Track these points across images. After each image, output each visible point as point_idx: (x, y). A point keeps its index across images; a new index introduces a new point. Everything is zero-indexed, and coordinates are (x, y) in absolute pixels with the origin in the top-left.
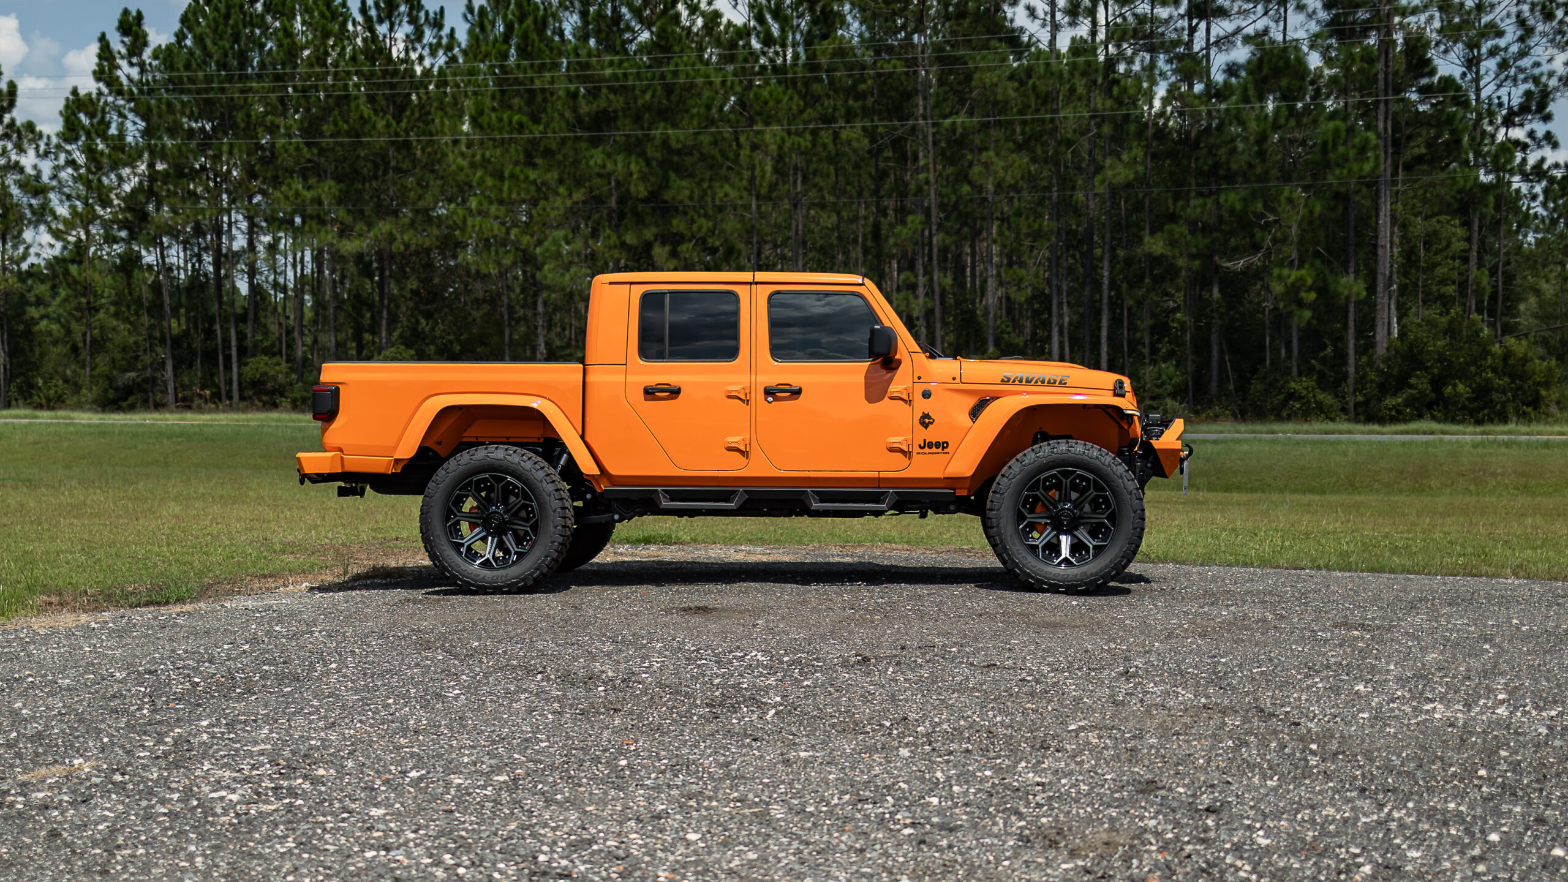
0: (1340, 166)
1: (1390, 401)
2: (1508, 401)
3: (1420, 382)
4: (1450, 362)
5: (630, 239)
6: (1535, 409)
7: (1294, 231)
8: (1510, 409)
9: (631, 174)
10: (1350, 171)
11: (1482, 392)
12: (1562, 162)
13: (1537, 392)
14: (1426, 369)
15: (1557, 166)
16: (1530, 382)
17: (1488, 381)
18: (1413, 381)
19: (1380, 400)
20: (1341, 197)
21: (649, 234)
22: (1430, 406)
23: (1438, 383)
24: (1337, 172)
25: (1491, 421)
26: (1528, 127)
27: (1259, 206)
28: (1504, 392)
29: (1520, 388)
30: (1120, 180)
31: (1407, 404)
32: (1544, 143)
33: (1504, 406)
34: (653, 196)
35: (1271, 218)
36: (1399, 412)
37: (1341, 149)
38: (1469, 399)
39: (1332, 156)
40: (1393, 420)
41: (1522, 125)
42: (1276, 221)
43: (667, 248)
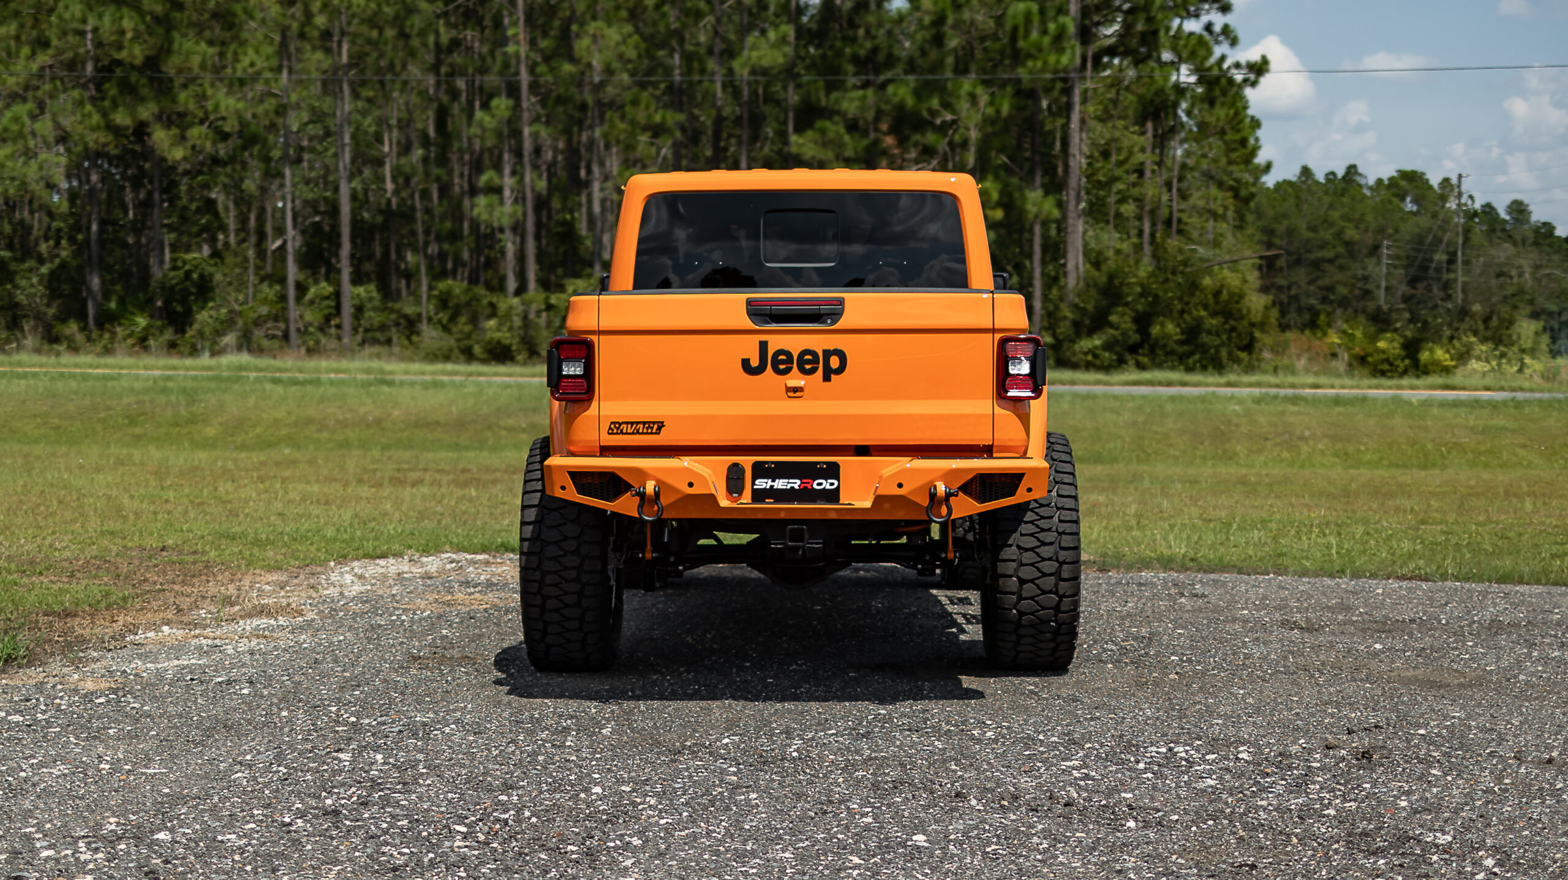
0: (1030, 56)
1: (1086, 344)
2: (1223, 344)
3: (1122, 319)
4: (1156, 297)
5: (121, 118)
6: (1250, 353)
7: (974, 135)
8: (1224, 353)
9: (122, 32)
10: (1045, 63)
11: (1192, 334)
12: (1243, 62)
13: (1251, 334)
14: (1127, 304)
15: (1237, 65)
16: (1245, 323)
17: (1199, 321)
18: (1113, 318)
19: (1073, 342)
20: (1026, 95)
21: (146, 112)
22: (1133, 349)
23: (1143, 321)
24: (1030, 63)
25: (1204, 368)
26: (1205, 19)
27: (935, 103)
28: (1218, 335)
29: (1233, 329)
30: (765, 63)
31: (1107, 347)
32: (1221, 38)
33: (1217, 352)
34: (152, 63)
35: (949, 117)
36: (1095, 356)
37: (1034, 35)
38: (1182, 343)
39: (1021, 44)
40: (1088, 366)
41: (1197, 16)
42: (954, 122)
43: (175, 131)
